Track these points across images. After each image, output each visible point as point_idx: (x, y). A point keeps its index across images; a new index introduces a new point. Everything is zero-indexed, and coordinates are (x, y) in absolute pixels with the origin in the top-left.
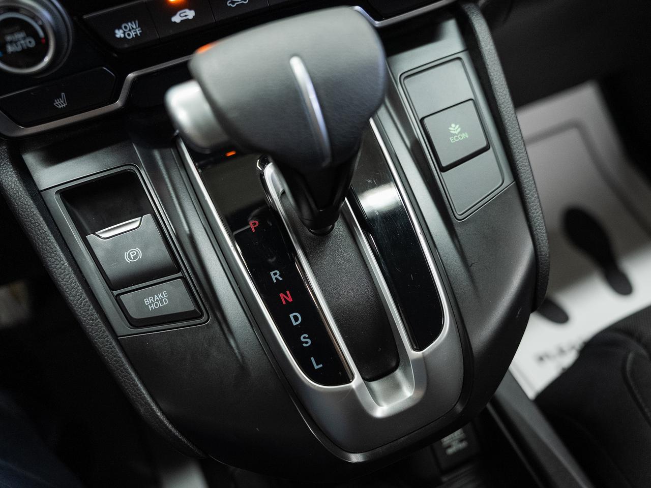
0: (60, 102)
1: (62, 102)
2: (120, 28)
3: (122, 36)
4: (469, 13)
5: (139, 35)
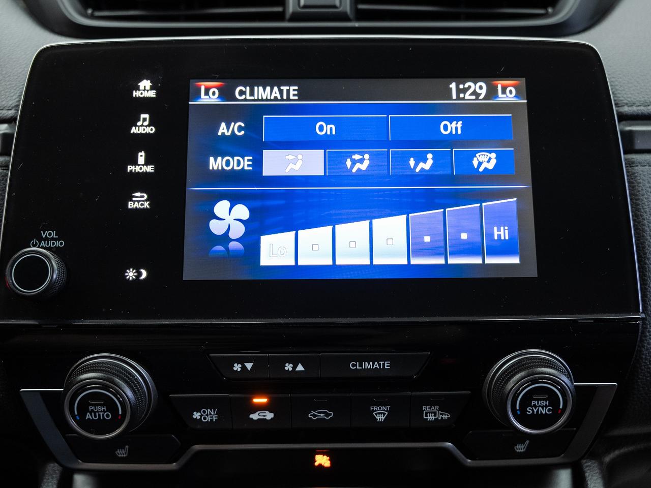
2: (199, 411)
3: (199, 418)
5: (214, 420)
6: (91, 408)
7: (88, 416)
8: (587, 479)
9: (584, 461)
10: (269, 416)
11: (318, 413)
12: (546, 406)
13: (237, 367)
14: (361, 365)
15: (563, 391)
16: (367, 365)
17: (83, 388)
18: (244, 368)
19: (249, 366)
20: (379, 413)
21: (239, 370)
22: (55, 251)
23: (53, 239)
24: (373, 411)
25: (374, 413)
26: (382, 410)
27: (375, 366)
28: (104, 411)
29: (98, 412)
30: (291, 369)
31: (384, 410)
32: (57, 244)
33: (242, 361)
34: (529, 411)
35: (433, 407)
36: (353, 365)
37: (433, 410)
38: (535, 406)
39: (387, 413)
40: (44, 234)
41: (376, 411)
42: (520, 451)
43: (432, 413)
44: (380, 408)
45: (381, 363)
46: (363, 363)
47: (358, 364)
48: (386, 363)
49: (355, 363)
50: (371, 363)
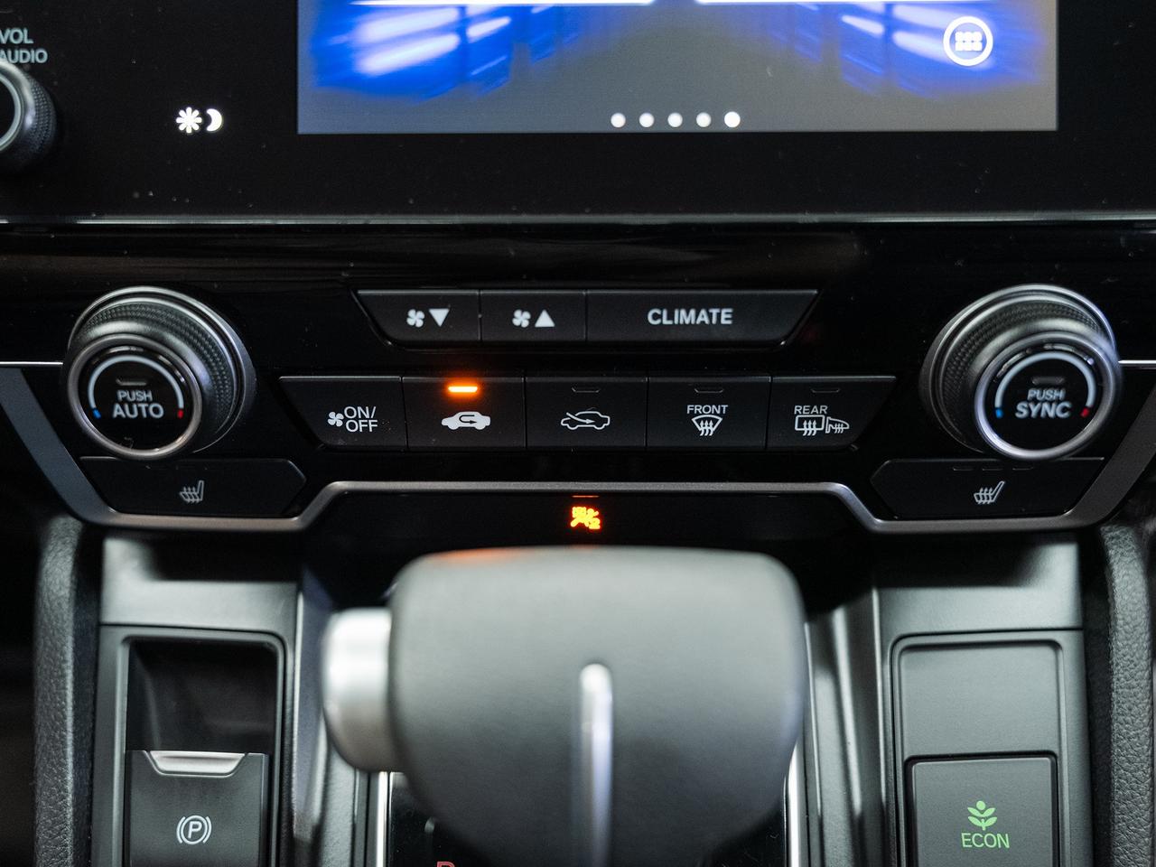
0: (191, 494)
1: (196, 494)
2: (339, 410)
3: (340, 424)
4: (1111, 552)
5: (371, 430)
6: (121, 395)
7: (118, 411)
8: (1112, 561)
9: (1107, 529)
10: (482, 422)
11: (579, 417)
12: (1058, 401)
13: (415, 318)
14: (671, 317)
15: (1097, 370)
16: (684, 317)
17: (103, 354)
18: (429, 319)
19: (440, 315)
20: (704, 419)
21: (420, 324)
22: (32, 70)
23: (22, 46)
24: (693, 414)
25: (694, 420)
26: (711, 413)
27: (700, 319)
28: (148, 401)
29: (136, 402)
30: (525, 324)
31: (715, 414)
32: (33, 56)
33: (424, 305)
34: (1022, 410)
35: (815, 407)
36: (656, 317)
37: (815, 413)
38: (1035, 401)
39: (720, 419)
40: (3, 35)
41: (698, 414)
42: (984, 502)
43: (812, 419)
44: (707, 409)
45: (714, 312)
46: (676, 312)
47: (665, 312)
48: (724, 311)
49: (658, 312)
50: (692, 312)
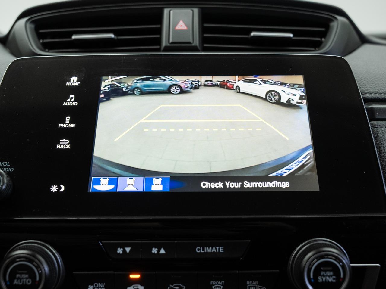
2: (92, 284)
6: (18, 276)
7: (16, 282)
10: (141, 288)
11: (175, 286)
12: (331, 276)
13: (120, 251)
14: (203, 250)
15: (343, 266)
16: (208, 250)
17: (14, 260)
18: (124, 251)
19: (128, 250)
20: (217, 287)
21: (121, 252)
22: (8, 173)
23: (7, 167)
24: (213, 285)
25: (213, 287)
26: (219, 285)
27: (213, 250)
28: (26, 278)
29: (23, 278)
30: (156, 252)
31: (220, 285)
32: (9, 170)
33: (123, 246)
34: (320, 279)
35: (254, 282)
36: (199, 250)
37: (254, 284)
38: (324, 276)
39: (222, 287)
40: (1, 164)
41: (214, 285)
43: (253, 287)
44: (217, 283)
45: (218, 248)
46: (205, 248)
47: (202, 248)
48: (221, 248)
49: (199, 248)
50: (210, 248)
